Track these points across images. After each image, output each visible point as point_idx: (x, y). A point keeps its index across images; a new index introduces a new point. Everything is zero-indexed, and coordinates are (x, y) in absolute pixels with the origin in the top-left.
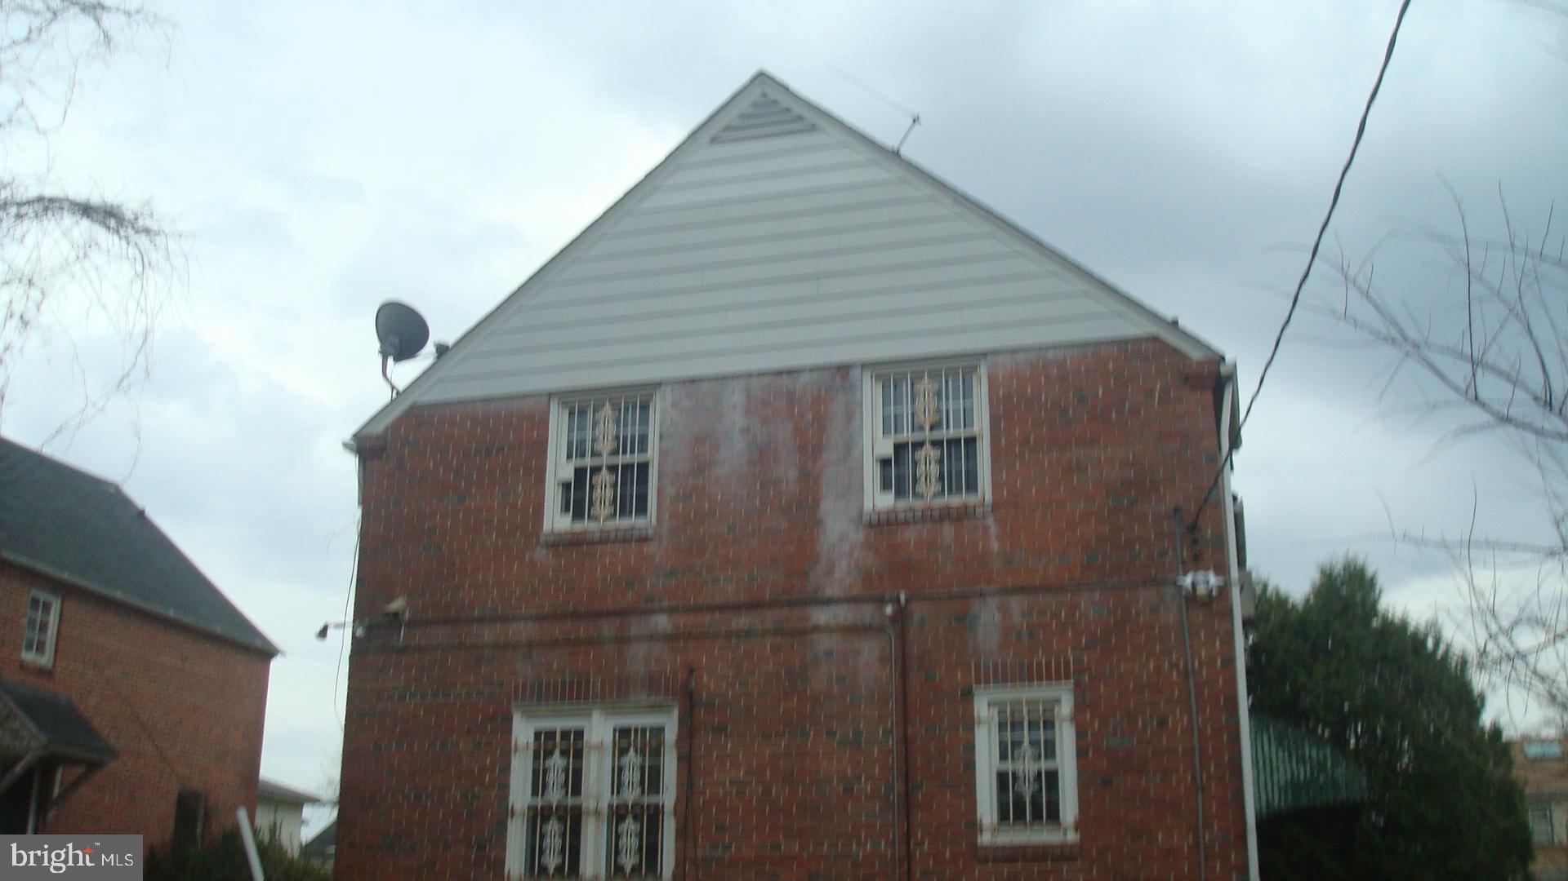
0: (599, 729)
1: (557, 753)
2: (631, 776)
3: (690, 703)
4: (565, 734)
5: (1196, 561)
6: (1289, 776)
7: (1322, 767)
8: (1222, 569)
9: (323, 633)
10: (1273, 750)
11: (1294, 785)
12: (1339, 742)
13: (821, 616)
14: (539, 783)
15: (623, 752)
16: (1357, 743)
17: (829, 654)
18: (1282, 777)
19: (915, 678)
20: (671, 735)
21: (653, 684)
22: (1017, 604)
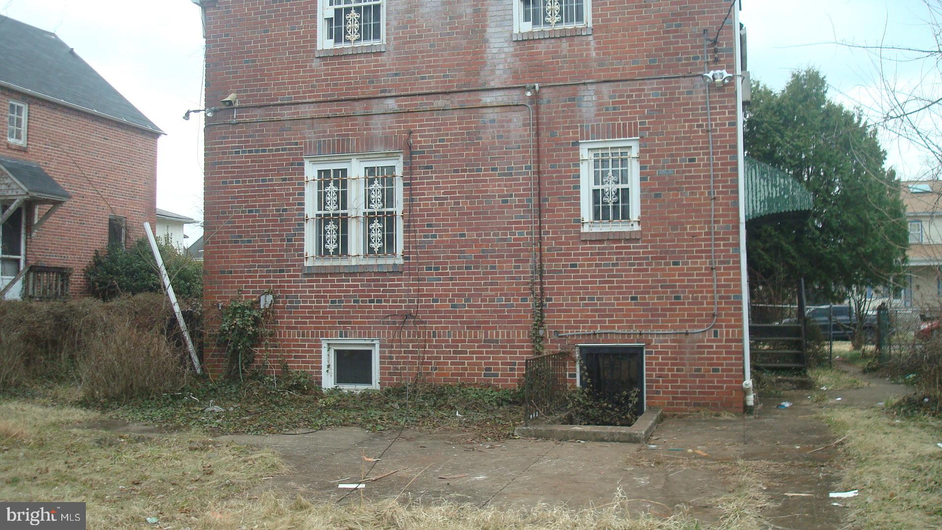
0: (356, 169)
1: (332, 184)
2: (376, 196)
3: (410, 152)
4: (336, 171)
5: (716, 63)
6: (766, 194)
7: (786, 190)
8: (731, 68)
9: (187, 116)
10: (758, 179)
11: (769, 200)
12: (798, 177)
13: (488, 99)
14: (322, 202)
15: (371, 182)
16: (809, 178)
17: (493, 121)
18: (762, 195)
19: (544, 134)
20: (399, 172)
21: (387, 141)
22: (606, 89)
